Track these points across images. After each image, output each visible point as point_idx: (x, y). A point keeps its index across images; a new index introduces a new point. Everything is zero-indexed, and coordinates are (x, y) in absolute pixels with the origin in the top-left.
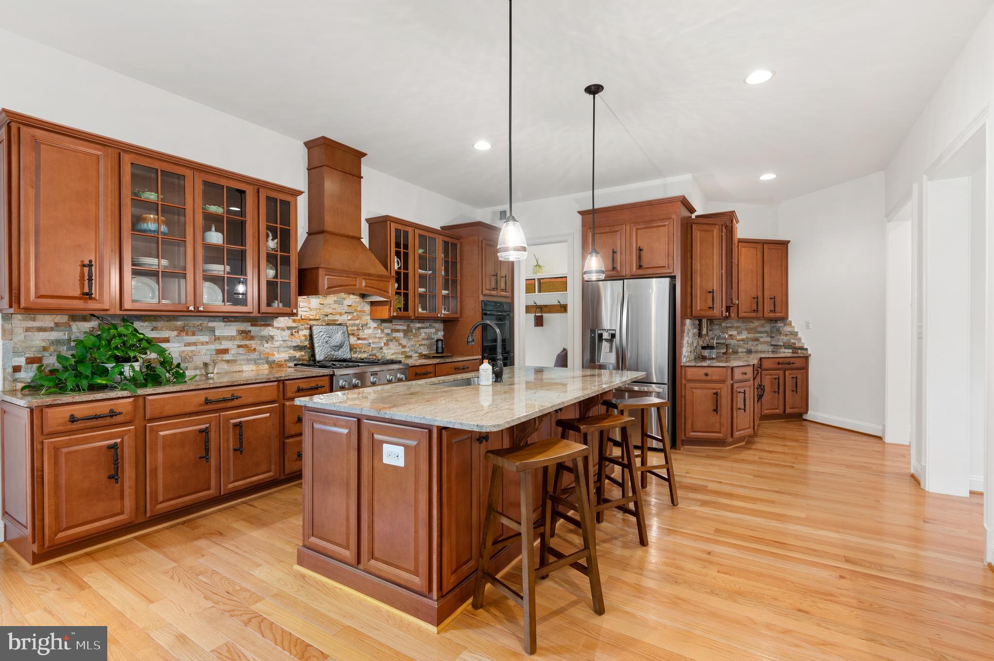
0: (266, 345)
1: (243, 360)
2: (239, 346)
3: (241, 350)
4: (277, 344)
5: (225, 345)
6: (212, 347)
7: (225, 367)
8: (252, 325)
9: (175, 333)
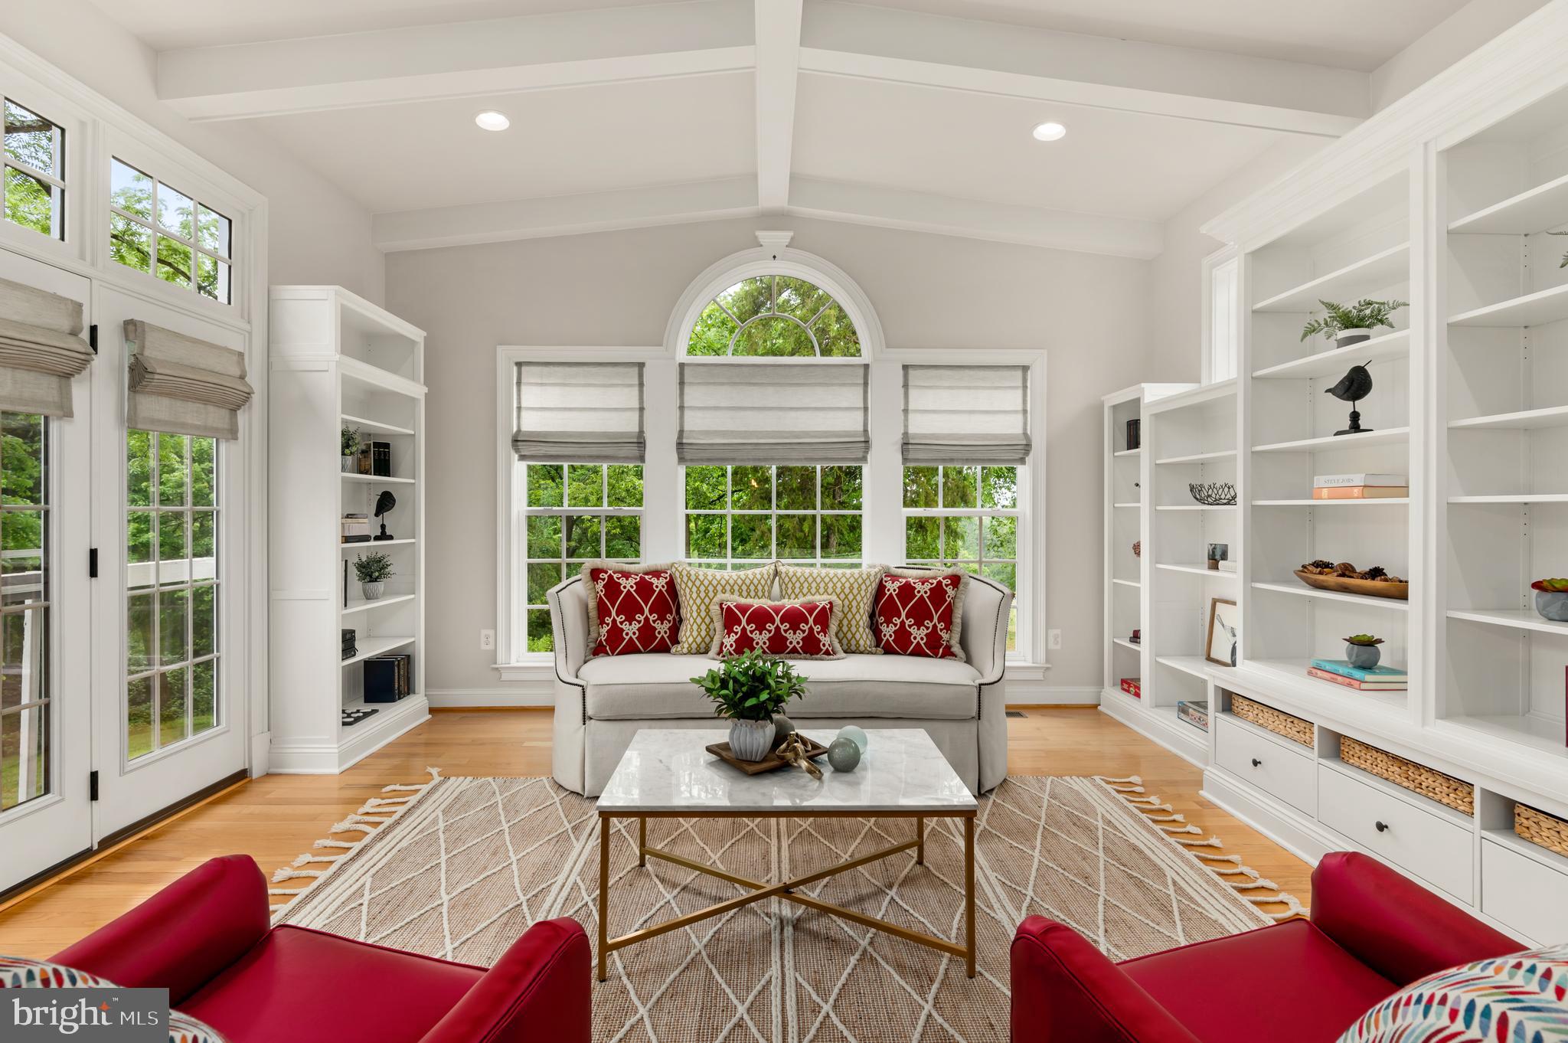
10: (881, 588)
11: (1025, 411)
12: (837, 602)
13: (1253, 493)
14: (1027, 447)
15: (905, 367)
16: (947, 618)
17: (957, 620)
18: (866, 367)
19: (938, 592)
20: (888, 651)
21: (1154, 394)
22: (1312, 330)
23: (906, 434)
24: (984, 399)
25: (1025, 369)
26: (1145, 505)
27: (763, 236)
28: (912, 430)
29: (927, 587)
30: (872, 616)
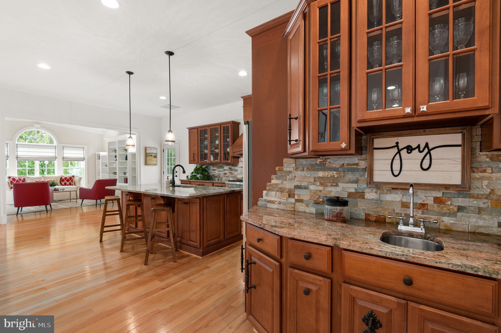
0: (236, 173)
1: (230, 177)
2: (229, 172)
3: (229, 174)
4: (239, 172)
5: (226, 172)
6: (224, 172)
7: (226, 178)
8: (232, 166)
9: (216, 168)
10: (61, 178)
11: (84, 154)
12: (55, 180)
13: (109, 166)
14: (84, 159)
15: (63, 147)
16: (72, 181)
17: (73, 181)
18: (56, 146)
19: (71, 178)
20: (63, 185)
21: (102, 154)
22: (113, 151)
23: (63, 156)
24: (77, 152)
25: (84, 148)
26: (101, 167)
27: (34, 125)
28: (64, 156)
29: (69, 177)
30: (60, 181)
